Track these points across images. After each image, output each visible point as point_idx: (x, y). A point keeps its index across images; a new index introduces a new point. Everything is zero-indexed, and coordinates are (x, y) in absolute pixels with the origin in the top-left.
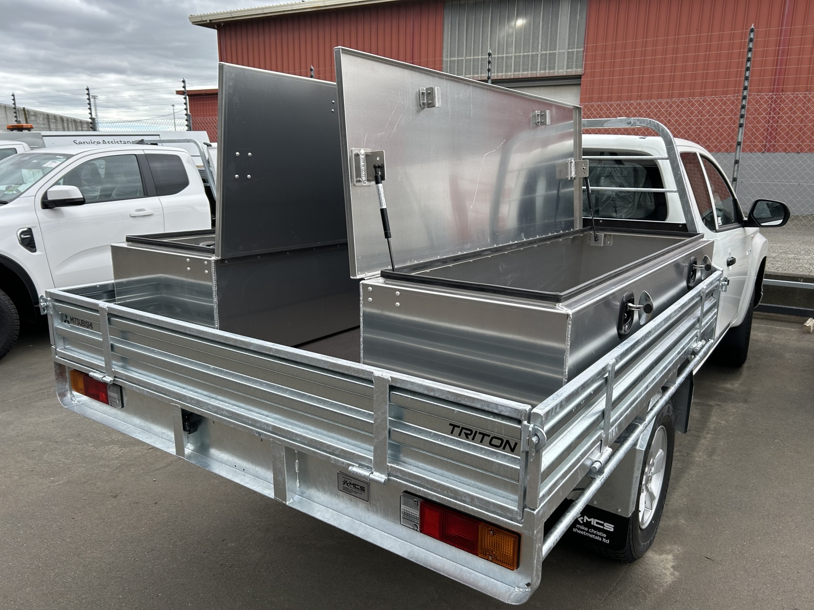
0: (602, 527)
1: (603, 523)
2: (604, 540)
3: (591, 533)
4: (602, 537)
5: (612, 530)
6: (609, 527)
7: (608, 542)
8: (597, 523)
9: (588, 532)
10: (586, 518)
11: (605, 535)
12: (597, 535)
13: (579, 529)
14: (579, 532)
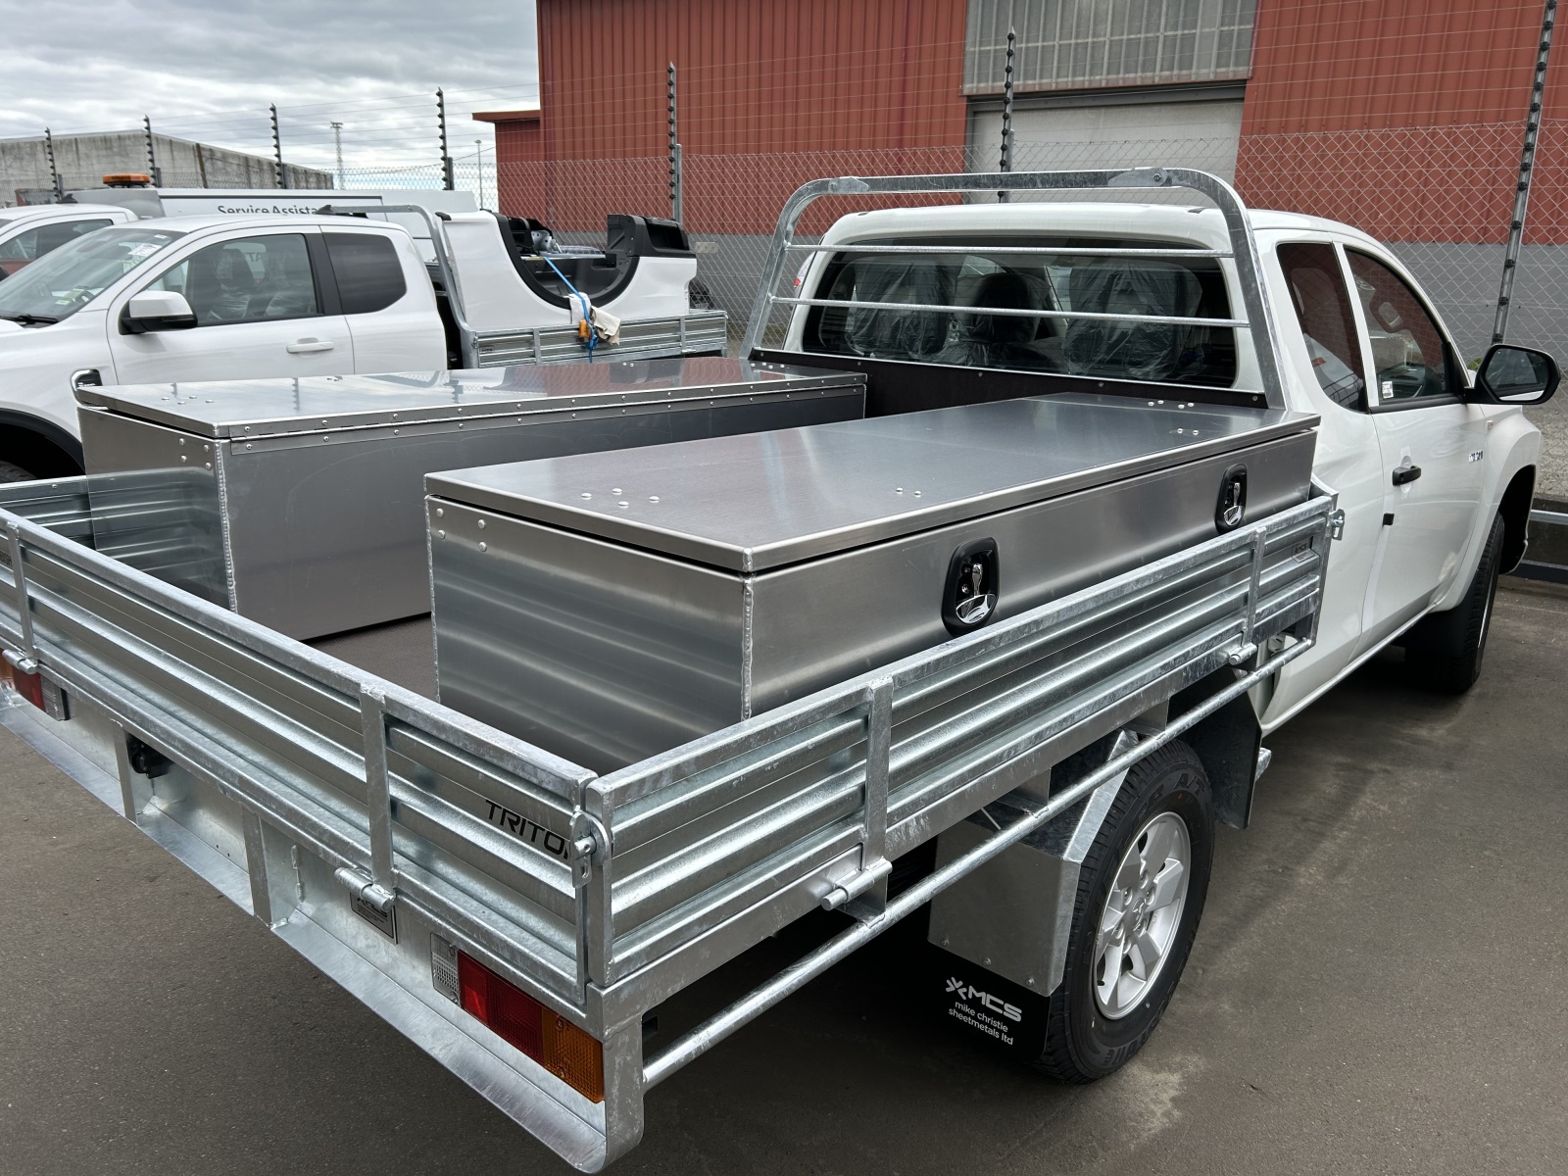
0: (1000, 1011)
1: (1001, 1002)
2: (1004, 1037)
3: (981, 1022)
4: (1001, 1032)
5: (1018, 1019)
6: (1014, 1013)
7: (1011, 1041)
8: (992, 1002)
9: (975, 1018)
10: (972, 989)
11: (1005, 1028)
12: (992, 1027)
13: (959, 1011)
14: (959, 1016)
